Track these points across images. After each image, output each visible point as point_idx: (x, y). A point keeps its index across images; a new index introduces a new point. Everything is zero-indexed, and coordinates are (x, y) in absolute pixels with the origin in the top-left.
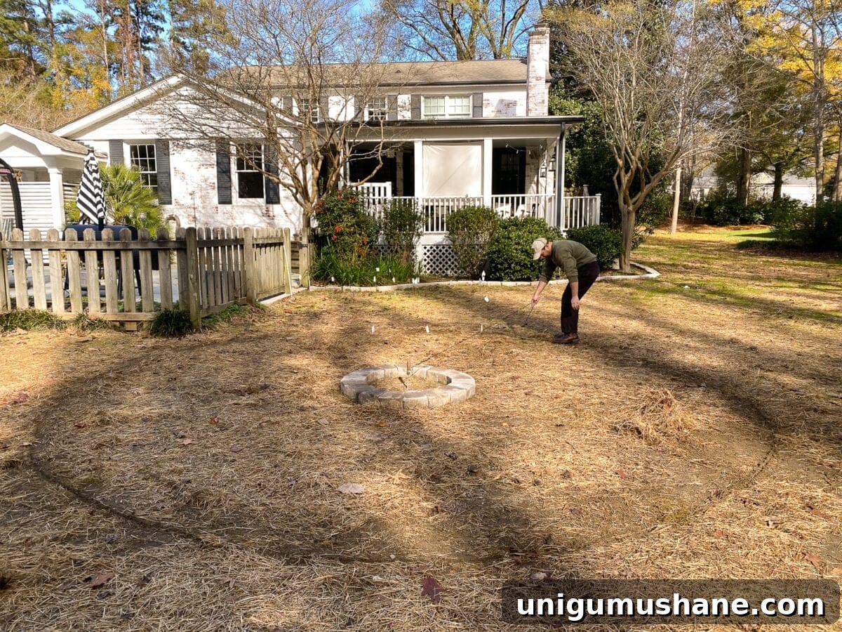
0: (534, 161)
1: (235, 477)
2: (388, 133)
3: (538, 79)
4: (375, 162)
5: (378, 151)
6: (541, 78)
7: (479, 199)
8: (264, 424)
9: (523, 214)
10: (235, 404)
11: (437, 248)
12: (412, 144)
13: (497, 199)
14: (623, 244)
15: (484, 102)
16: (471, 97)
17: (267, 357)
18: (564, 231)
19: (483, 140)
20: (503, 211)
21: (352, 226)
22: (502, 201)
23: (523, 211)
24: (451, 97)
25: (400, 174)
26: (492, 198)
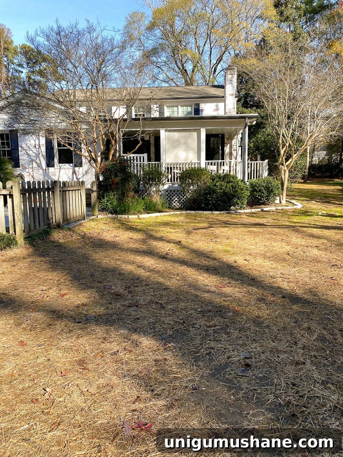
0: (229, 141)
2: (145, 125)
3: (231, 95)
4: (137, 142)
5: (138, 135)
6: (233, 95)
7: (198, 164)
9: (224, 171)
12: (159, 132)
13: (208, 163)
16: (193, 106)
18: (247, 181)
19: (200, 129)
20: (212, 170)
21: (123, 179)
22: (211, 164)
24: (181, 106)
25: (152, 149)
26: (206, 163)
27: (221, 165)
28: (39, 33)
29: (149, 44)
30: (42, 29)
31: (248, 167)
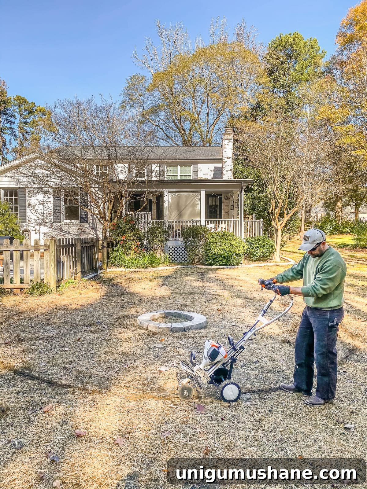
0: (227, 201)
1: (96, 365)
2: (150, 187)
3: (228, 158)
4: (143, 202)
5: (144, 196)
6: (229, 158)
7: (198, 221)
8: (103, 340)
9: (222, 229)
10: (85, 331)
11: (176, 247)
12: (162, 192)
13: (208, 222)
14: (276, 246)
15: (199, 169)
16: (192, 166)
17: (94, 307)
18: (244, 239)
19: (200, 191)
20: (211, 228)
21: (131, 236)
22: (211, 223)
23: (222, 228)
24: (181, 166)
25: (154, 207)
26: (206, 221)
27: (219, 223)
28: (57, 105)
29: (148, 104)
30: (59, 102)
31: (245, 226)
